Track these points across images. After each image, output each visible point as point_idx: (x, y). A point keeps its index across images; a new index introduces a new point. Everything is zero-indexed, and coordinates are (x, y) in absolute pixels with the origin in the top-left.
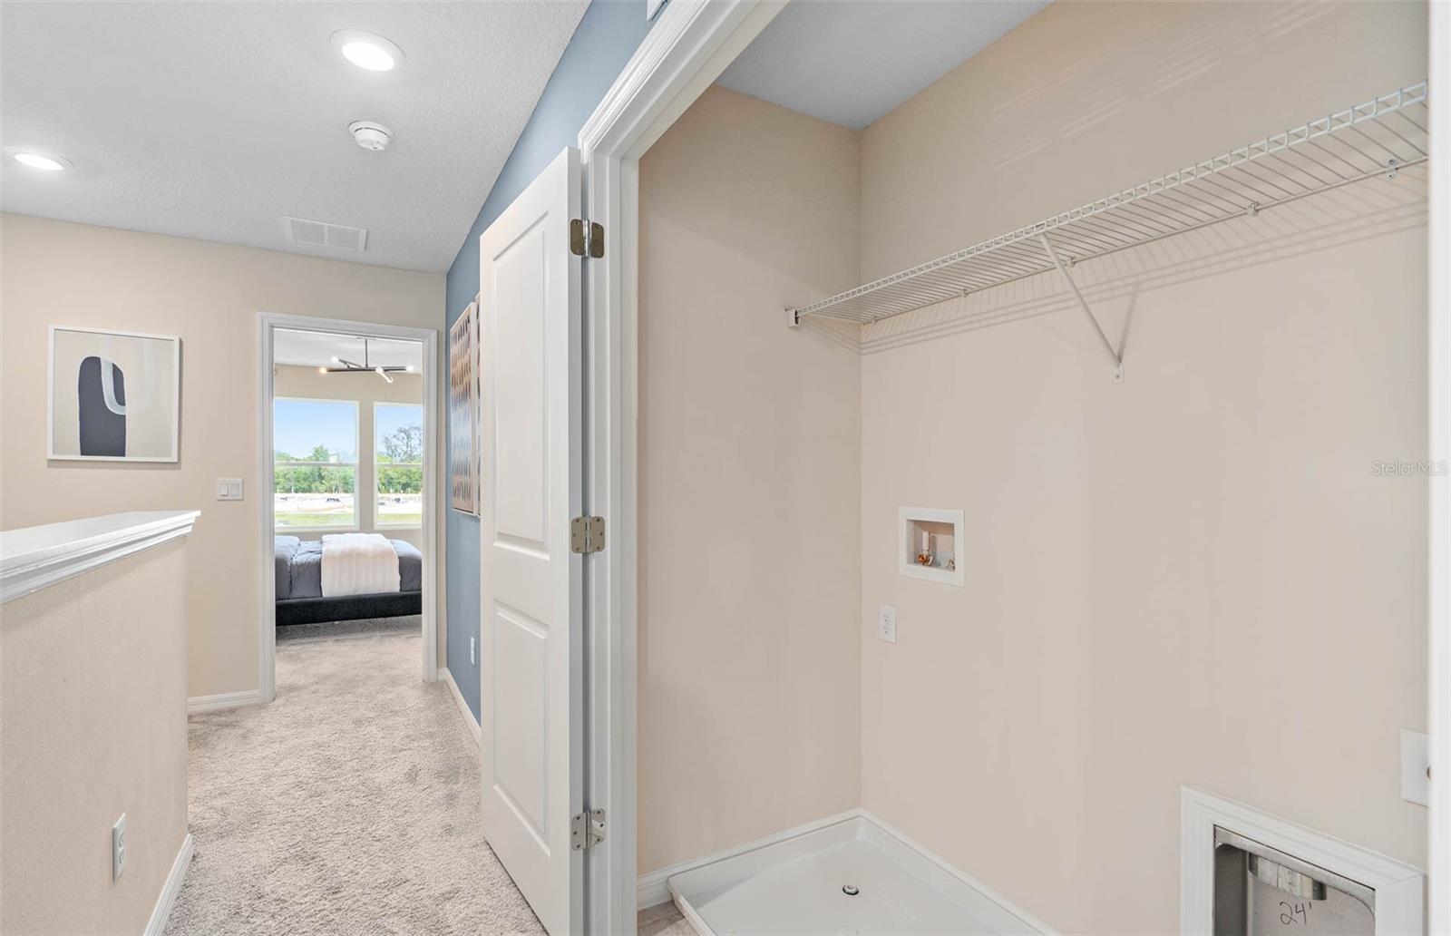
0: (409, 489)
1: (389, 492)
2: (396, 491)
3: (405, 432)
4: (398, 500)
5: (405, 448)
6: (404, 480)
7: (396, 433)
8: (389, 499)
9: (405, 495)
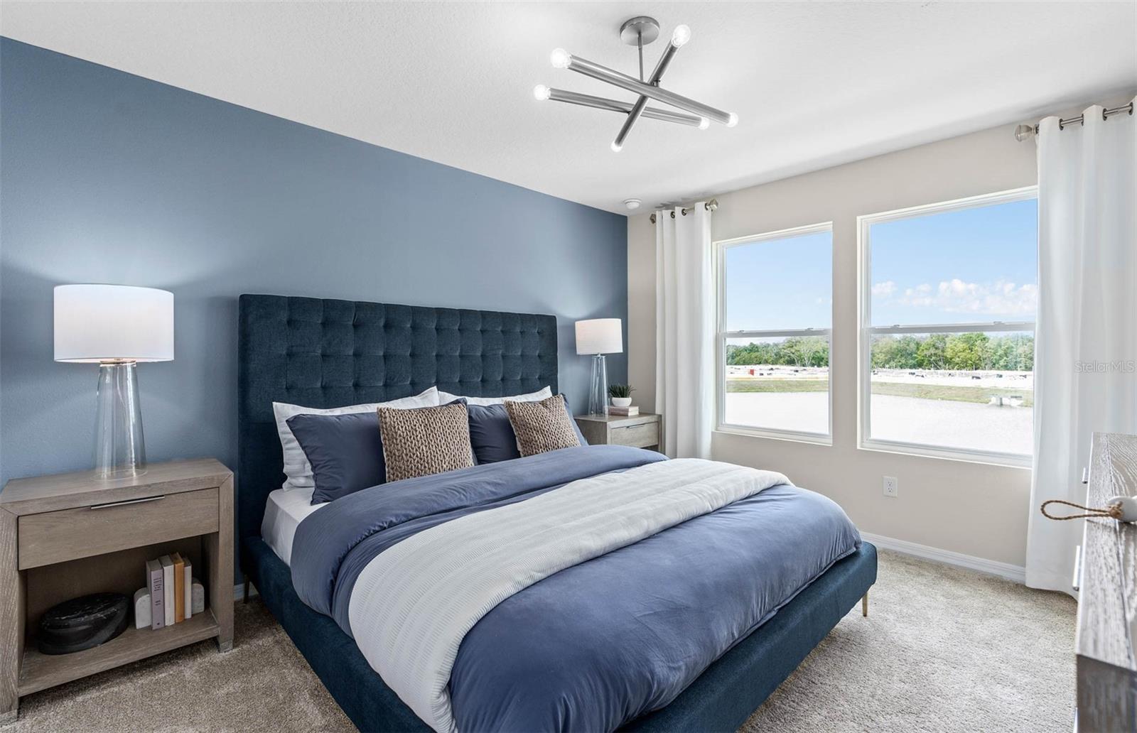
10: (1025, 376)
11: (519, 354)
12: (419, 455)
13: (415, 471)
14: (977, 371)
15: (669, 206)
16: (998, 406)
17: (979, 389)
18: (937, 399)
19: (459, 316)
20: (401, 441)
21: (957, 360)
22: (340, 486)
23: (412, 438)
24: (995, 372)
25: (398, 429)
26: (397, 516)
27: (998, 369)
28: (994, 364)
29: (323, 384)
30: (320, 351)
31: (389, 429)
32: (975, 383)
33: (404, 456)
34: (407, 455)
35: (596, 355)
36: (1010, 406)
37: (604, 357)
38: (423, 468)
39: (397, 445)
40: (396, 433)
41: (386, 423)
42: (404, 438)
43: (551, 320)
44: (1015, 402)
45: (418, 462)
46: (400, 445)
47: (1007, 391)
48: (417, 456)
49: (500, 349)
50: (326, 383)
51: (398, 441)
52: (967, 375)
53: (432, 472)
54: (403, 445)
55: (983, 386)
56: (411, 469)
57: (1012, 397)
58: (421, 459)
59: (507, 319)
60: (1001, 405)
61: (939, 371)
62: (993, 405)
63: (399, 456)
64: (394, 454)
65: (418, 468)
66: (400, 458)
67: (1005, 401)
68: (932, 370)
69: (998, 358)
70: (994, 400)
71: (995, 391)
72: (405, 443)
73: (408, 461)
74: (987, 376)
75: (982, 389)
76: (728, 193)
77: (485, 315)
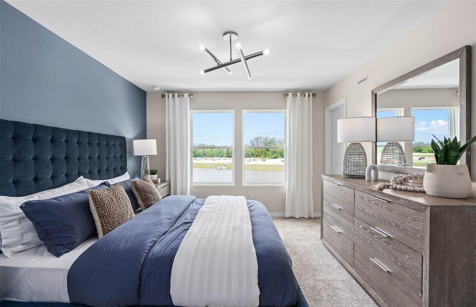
0: (258, 157)
1: (252, 158)
2: (254, 157)
3: (257, 139)
4: (255, 160)
5: (256, 144)
6: (256, 154)
7: (254, 139)
8: (252, 159)
9: (257, 158)
10: (226, 159)
11: (113, 156)
12: (117, 213)
13: (117, 222)
14: (214, 158)
15: (173, 92)
16: (220, 169)
17: (214, 164)
18: (203, 168)
19: (88, 136)
20: (107, 207)
21: (208, 154)
22: (75, 240)
23: (112, 205)
24: (218, 158)
25: (105, 201)
26: (151, 242)
27: (219, 157)
28: (218, 156)
29: (15, 179)
30: (12, 157)
31: (100, 201)
32: (213, 162)
33: (111, 215)
34: (112, 214)
35: (144, 156)
36: (223, 169)
37: (148, 157)
38: (120, 219)
39: (106, 209)
40: (104, 203)
41: (98, 199)
42: (109, 205)
43: (124, 138)
44: (224, 168)
45: (118, 217)
46: (107, 210)
47: (222, 164)
48: (117, 214)
49: (105, 153)
50: (17, 179)
51: (106, 207)
52: (211, 159)
53: (125, 221)
54: (109, 209)
55: (216, 163)
56: (115, 221)
57: (224, 166)
58: (119, 215)
59: (108, 137)
60: (221, 169)
61: (203, 158)
62: (219, 169)
63: (108, 216)
64: (105, 215)
65: (118, 220)
66: (109, 216)
67: (222, 167)
68: (201, 158)
69: (218, 153)
70: (219, 167)
71: (219, 164)
72: (110, 208)
73: (113, 217)
74: (216, 160)
75: (216, 164)
76: (197, 92)
77: (99, 135)
